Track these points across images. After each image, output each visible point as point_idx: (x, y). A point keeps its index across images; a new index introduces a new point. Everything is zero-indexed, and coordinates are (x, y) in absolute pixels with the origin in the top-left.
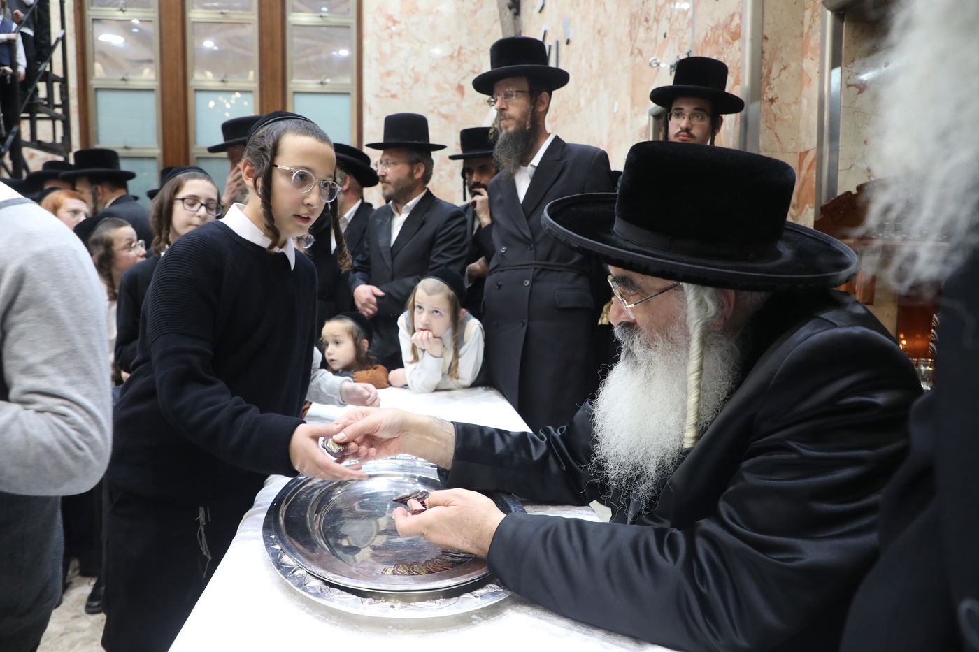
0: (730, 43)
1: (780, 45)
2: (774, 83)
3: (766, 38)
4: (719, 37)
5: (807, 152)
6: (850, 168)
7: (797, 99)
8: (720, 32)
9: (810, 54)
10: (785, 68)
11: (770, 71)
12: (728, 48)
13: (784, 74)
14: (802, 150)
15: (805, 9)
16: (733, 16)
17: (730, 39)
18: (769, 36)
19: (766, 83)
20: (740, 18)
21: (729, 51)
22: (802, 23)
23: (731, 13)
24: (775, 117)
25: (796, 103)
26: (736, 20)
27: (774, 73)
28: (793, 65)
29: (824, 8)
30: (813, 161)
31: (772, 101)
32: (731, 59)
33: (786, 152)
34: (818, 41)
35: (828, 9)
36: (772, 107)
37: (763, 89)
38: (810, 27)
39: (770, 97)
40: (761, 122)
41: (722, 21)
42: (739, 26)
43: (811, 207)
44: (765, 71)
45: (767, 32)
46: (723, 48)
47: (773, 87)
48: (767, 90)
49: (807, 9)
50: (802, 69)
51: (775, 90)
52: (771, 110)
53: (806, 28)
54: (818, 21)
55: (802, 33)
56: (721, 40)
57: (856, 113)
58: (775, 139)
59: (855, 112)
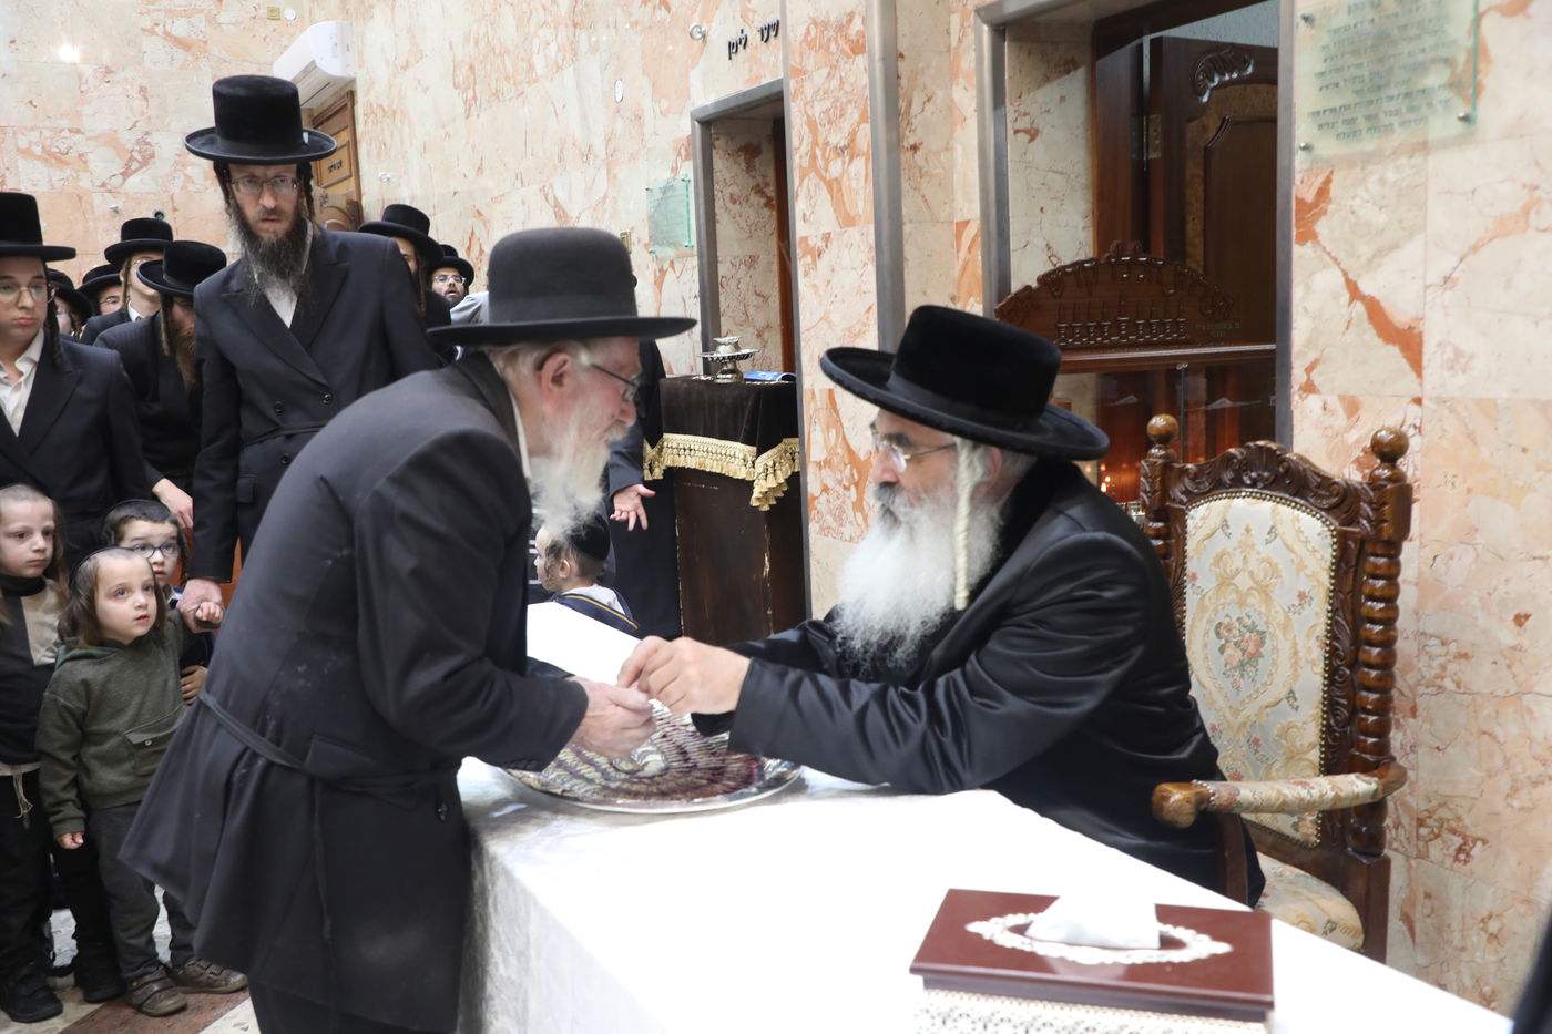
0: (849, 57)
1: (920, 66)
2: (916, 122)
3: (902, 56)
4: (829, 40)
5: (967, 222)
6: (1025, 246)
7: (948, 143)
8: (832, 34)
9: (961, 80)
10: (929, 100)
11: (909, 105)
12: (846, 63)
13: (929, 107)
14: (958, 218)
15: (951, 12)
16: (851, 16)
17: (847, 49)
18: (905, 53)
19: (905, 122)
20: (864, 21)
21: (848, 67)
22: (948, 32)
23: (849, 11)
24: (920, 172)
25: (946, 150)
26: (857, 25)
27: (916, 108)
28: (940, 94)
29: (979, 20)
30: (976, 235)
31: (914, 148)
32: (852, 80)
33: (937, 222)
34: (973, 65)
35: (985, 22)
36: (916, 156)
37: (901, 129)
38: (960, 40)
39: (912, 143)
40: (903, 180)
41: (832, 19)
42: (861, 34)
43: (978, 303)
44: (903, 104)
45: (903, 46)
46: (837, 61)
47: (916, 128)
48: (907, 132)
49: (954, 12)
50: (952, 100)
51: (919, 131)
52: (915, 162)
53: (954, 42)
54: (971, 36)
55: (950, 46)
56: (833, 47)
57: (1028, 170)
58: (923, 205)
59: (1027, 168)
